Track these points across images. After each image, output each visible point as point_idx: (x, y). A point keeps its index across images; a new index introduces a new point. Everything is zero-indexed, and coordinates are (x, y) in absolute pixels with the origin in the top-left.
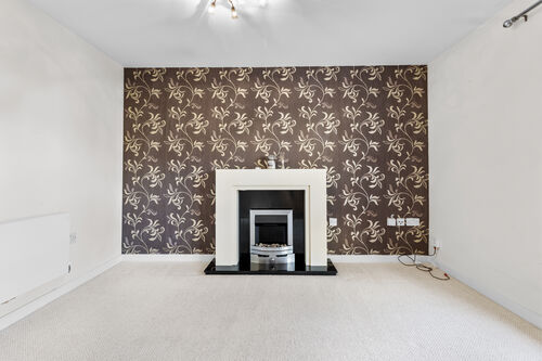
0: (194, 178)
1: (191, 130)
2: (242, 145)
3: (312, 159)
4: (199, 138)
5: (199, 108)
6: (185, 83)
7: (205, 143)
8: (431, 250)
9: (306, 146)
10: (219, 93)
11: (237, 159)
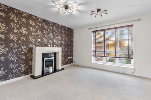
0: (22, 50)
1: (21, 33)
2: (39, 40)
3: (56, 45)
4: (25, 36)
5: (25, 26)
6: (18, 15)
7: (27, 38)
8: (74, 62)
9: (55, 42)
10: (32, 23)
11: (38, 44)
